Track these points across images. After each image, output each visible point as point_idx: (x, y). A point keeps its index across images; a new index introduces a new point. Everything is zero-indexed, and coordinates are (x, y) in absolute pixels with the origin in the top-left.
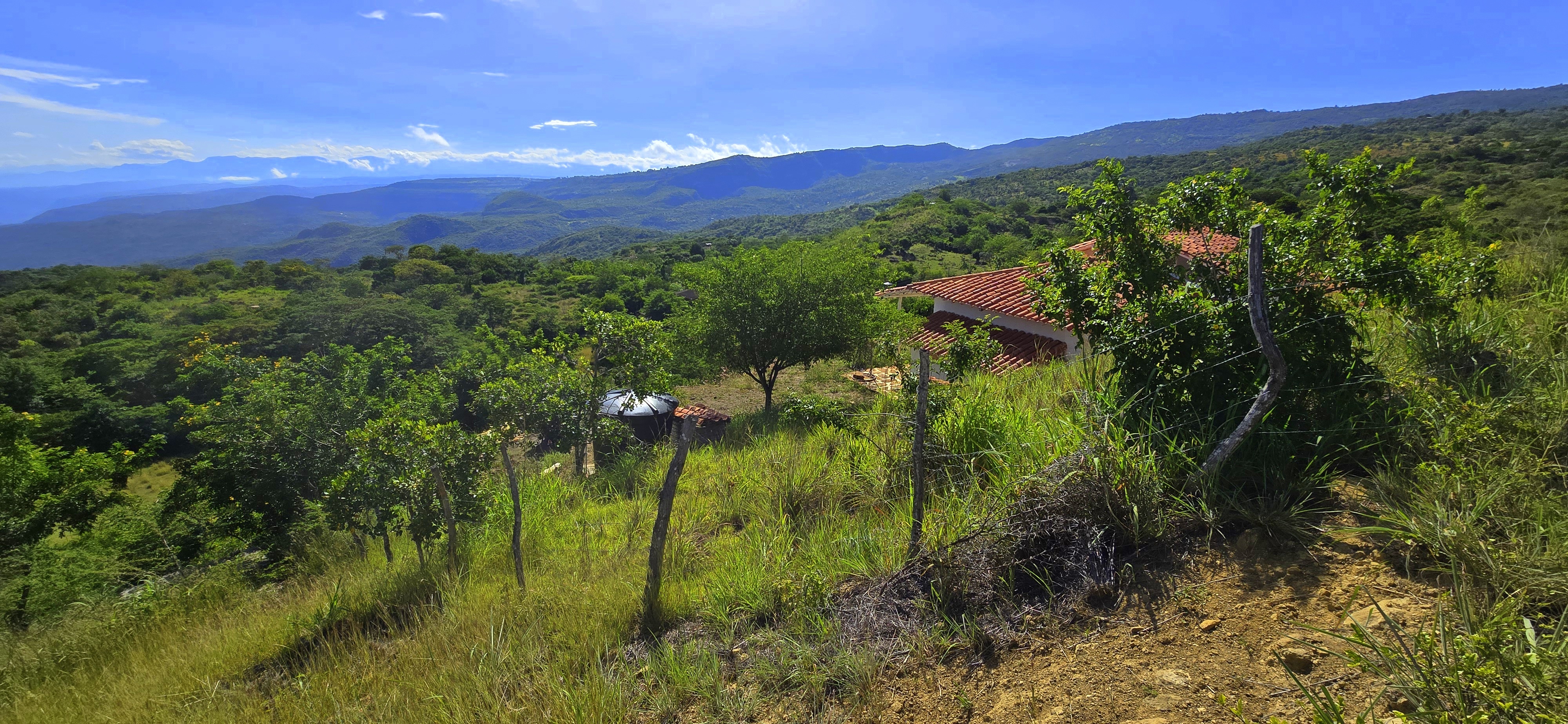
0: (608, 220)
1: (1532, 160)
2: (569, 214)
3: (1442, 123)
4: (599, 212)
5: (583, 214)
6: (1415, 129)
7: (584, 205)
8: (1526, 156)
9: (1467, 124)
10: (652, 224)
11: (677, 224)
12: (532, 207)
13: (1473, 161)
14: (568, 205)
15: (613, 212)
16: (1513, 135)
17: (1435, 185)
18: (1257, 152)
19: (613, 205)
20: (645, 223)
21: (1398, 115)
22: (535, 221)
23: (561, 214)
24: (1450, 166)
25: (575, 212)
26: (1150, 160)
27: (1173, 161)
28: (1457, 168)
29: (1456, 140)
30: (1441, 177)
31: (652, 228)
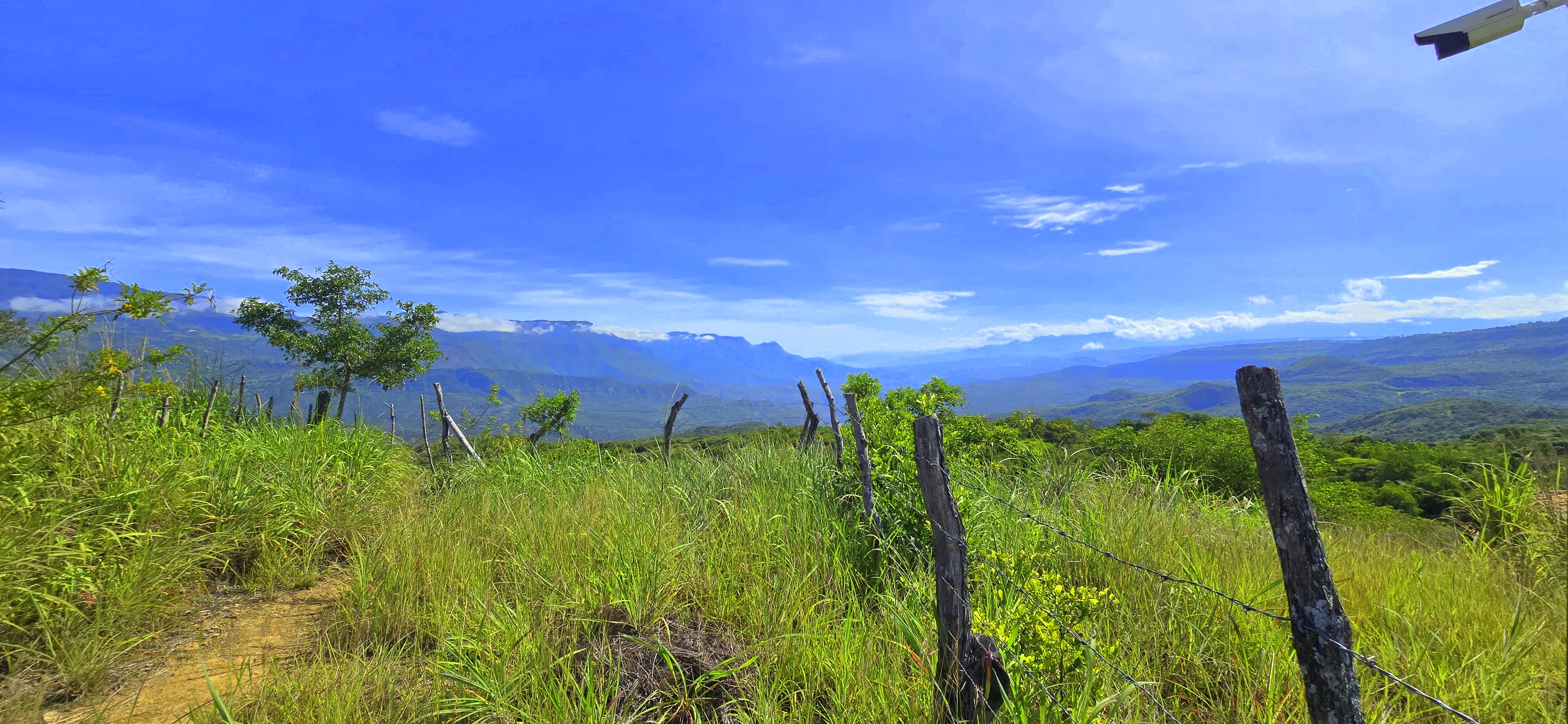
0: (1473, 392)
2: (1400, 382)
4: (1456, 380)
5: (1425, 382)
7: (1426, 370)
12: (1342, 373)
14: (1398, 370)
15: (1482, 380)
19: (1483, 370)
20: (1550, 395)
22: (1344, 390)
23: (1387, 382)
25: (1410, 380)
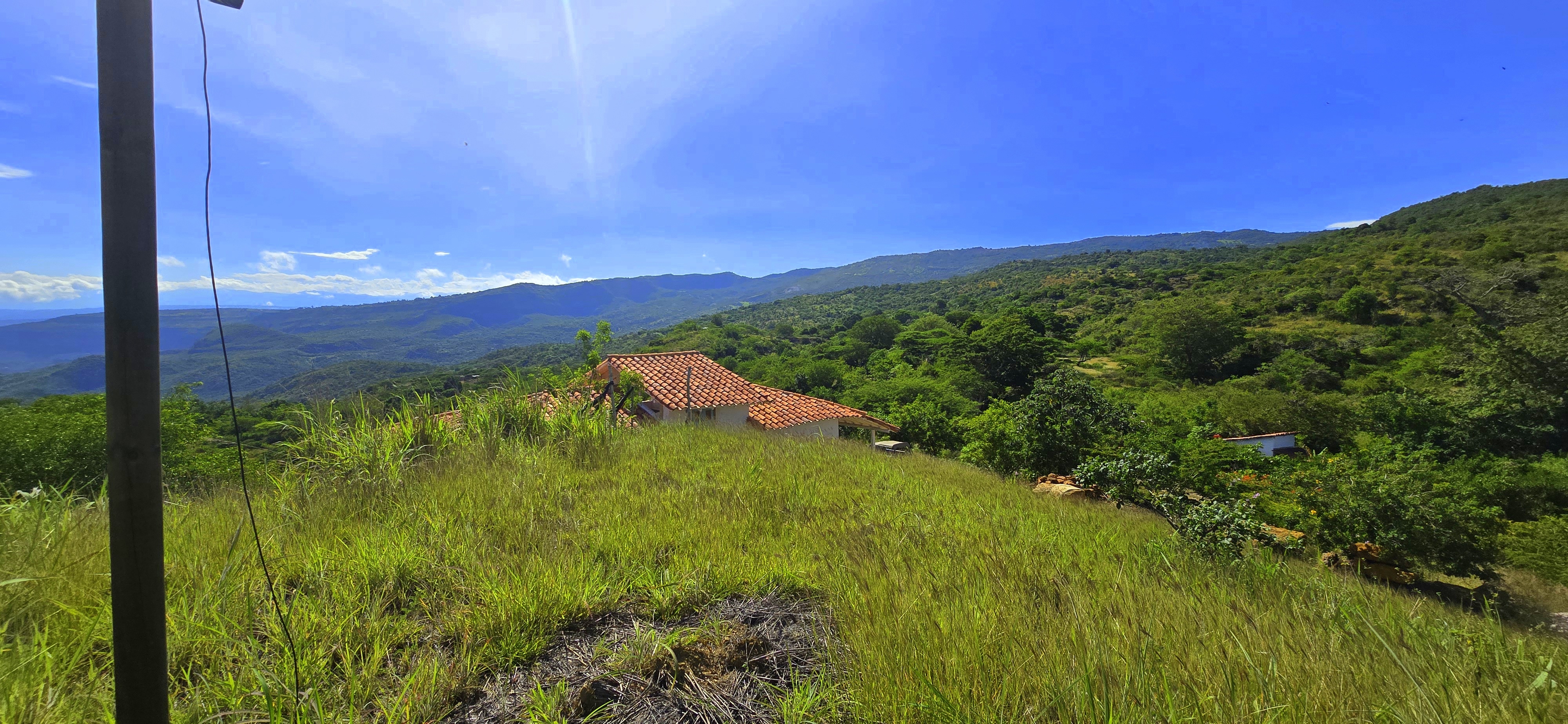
0: (364, 354)
1: (1143, 286)
2: (311, 349)
3: (1095, 259)
4: (352, 345)
5: (331, 348)
6: (1079, 263)
7: (332, 337)
8: (1140, 284)
9: (1110, 260)
10: (419, 356)
11: (450, 356)
12: (261, 341)
13: (1109, 287)
14: (310, 338)
15: (370, 344)
16: (1135, 268)
17: (1088, 306)
18: (976, 281)
19: (370, 337)
20: (411, 355)
21: (1070, 252)
22: (263, 358)
23: (301, 349)
24: (1097, 291)
25: (320, 346)
26: (899, 287)
27: (917, 288)
28: (1101, 293)
29: (1104, 272)
30: (1092, 299)
31: (419, 361)
